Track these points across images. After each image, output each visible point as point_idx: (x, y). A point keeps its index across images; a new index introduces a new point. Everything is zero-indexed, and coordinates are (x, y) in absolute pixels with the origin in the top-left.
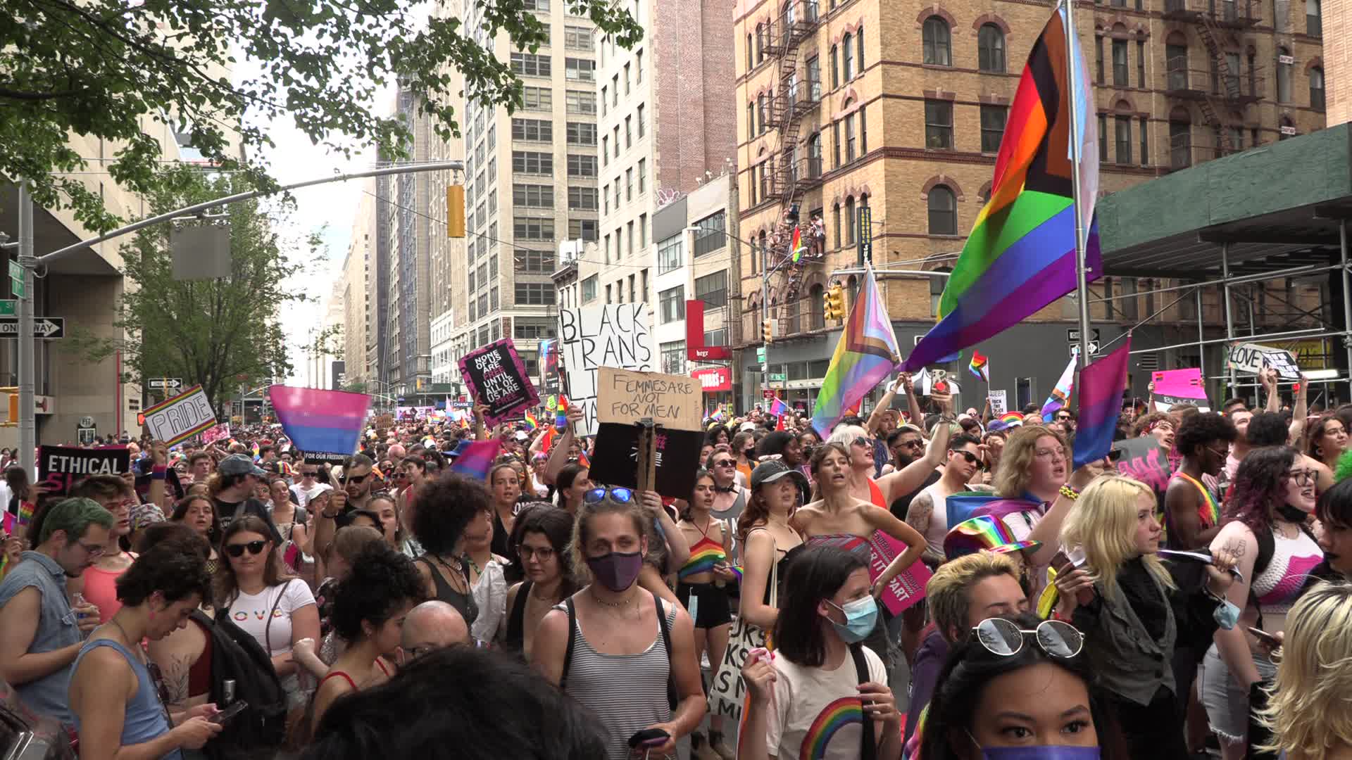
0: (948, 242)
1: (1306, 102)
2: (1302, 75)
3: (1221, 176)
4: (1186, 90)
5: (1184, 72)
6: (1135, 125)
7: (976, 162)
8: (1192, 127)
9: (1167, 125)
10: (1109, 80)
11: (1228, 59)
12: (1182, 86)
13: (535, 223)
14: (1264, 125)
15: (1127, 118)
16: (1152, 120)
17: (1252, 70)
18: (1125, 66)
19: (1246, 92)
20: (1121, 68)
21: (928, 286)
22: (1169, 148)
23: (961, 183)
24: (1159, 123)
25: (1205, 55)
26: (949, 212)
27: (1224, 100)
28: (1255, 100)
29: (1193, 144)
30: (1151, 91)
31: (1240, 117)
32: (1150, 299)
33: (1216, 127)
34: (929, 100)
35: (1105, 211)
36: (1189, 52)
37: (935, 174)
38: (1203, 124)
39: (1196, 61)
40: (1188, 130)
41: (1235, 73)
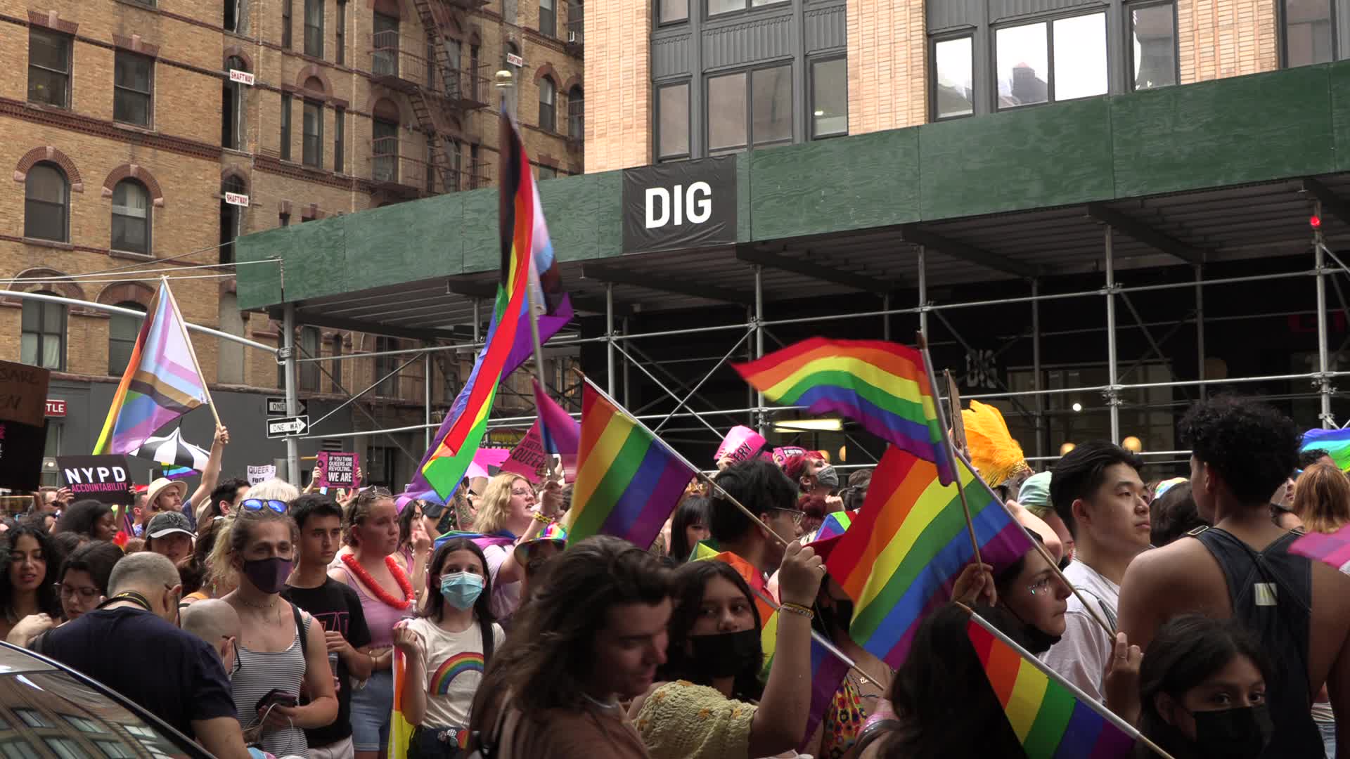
0: (54, 252)
1: (535, 121)
2: (531, 84)
3: (479, 211)
4: (395, 78)
5: (394, 52)
6: (329, 115)
7: (104, 135)
8: (401, 129)
9: (370, 122)
10: (298, 45)
11: (449, 46)
12: (391, 72)
14: (485, 141)
15: (319, 104)
16: (351, 112)
17: (475, 66)
18: (320, 30)
19: (467, 94)
20: (314, 32)
21: (19, 317)
22: (371, 154)
23: (79, 165)
24: (361, 118)
25: (421, 35)
26: (57, 205)
27: (441, 99)
28: (479, 107)
29: (400, 153)
30: (350, 72)
31: (459, 125)
32: (337, 365)
33: (430, 135)
34: (36, 27)
35: (329, 239)
36: (402, 24)
37: (40, 144)
38: (415, 129)
39: (410, 41)
40: (395, 133)
41: (456, 67)
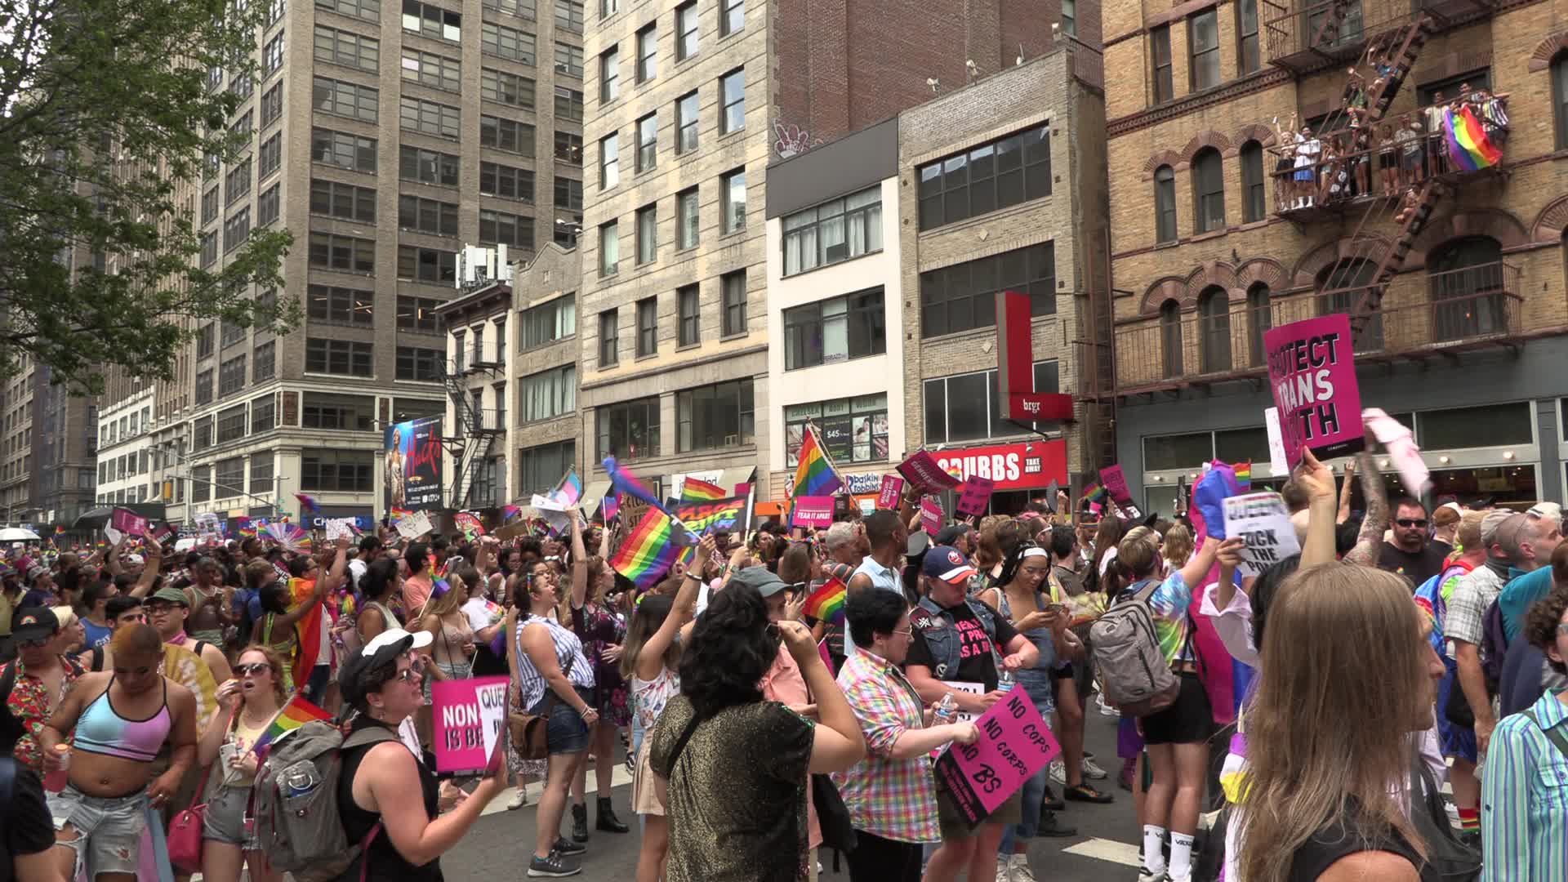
13: (342, 245)
